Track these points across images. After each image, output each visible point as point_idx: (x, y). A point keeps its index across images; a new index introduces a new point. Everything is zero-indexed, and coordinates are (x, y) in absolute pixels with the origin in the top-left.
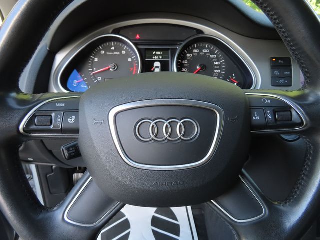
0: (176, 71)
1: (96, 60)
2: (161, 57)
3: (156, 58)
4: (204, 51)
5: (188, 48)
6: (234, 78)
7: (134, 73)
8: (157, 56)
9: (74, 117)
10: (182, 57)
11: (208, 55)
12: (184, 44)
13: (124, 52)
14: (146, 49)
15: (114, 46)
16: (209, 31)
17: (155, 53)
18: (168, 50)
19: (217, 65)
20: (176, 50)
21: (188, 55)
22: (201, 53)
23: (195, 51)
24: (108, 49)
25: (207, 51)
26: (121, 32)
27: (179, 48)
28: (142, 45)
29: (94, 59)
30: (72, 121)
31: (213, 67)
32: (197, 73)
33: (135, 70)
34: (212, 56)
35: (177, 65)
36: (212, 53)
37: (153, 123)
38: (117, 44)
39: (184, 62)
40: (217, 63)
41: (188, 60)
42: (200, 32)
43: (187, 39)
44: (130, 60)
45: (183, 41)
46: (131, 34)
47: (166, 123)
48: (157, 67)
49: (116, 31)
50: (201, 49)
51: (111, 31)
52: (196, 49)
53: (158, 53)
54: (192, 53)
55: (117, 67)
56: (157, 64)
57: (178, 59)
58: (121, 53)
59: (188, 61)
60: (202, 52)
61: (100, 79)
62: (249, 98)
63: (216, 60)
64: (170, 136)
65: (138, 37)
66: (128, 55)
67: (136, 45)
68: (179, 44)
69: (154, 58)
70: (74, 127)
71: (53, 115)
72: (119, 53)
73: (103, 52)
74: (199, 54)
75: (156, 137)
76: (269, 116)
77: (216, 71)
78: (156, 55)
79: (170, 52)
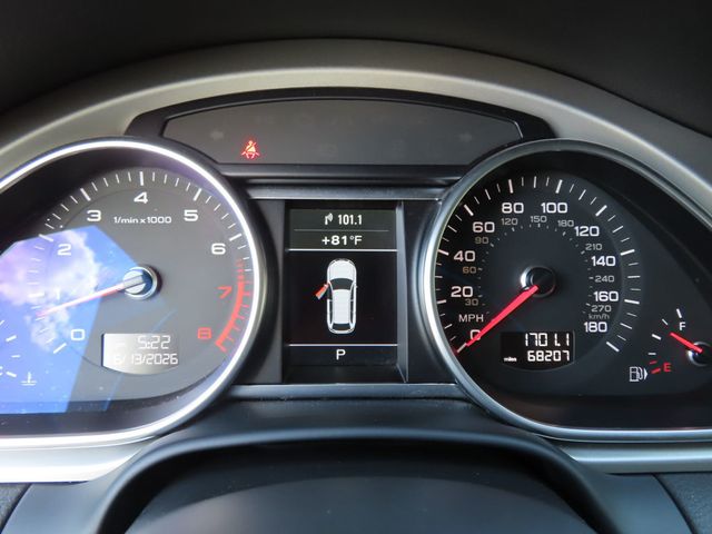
1: (65, 249)
2: (357, 239)
3: (335, 240)
4: (545, 206)
6: (681, 326)
8: (342, 230)
11: (562, 223)
12: (465, 185)
13: (191, 215)
14: (293, 204)
15: (148, 188)
17: (330, 217)
18: (392, 205)
21: (477, 227)
22: (534, 218)
23: (507, 208)
25: (560, 208)
29: (54, 247)
31: (587, 280)
33: (238, 294)
34: (583, 231)
36: (581, 214)
38: (159, 178)
39: (460, 257)
40: (602, 261)
41: (479, 249)
42: (536, 127)
44: (217, 249)
45: (463, 170)
46: (217, 135)
48: (342, 284)
49: (153, 124)
50: (533, 201)
52: (512, 199)
53: (346, 219)
54: (496, 215)
55: (156, 284)
58: (178, 217)
60: (539, 212)
61: (77, 334)
63: (598, 247)
65: (251, 149)
67: (239, 187)
68: (440, 180)
69: (326, 241)
72: (167, 220)
73: (96, 216)
74: (523, 218)
77: (600, 296)
78: (335, 227)
79: (399, 214)
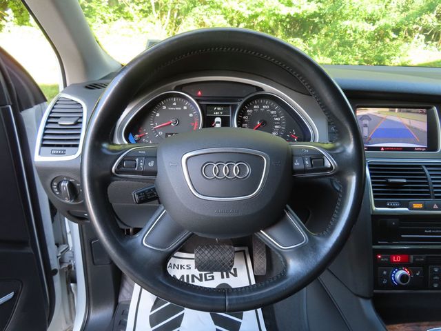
0: (236, 126)
1: (158, 115)
2: (221, 113)
3: (217, 113)
4: (264, 107)
5: (248, 103)
6: (294, 133)
7: (195, 129)
8: (218, 111)
9: (153, 162)
10: (242, 112)
11: (268, 110)
12: (244, 100)
13: (185, 108)
14: (208, 105)
15: (176, 102)
16: (268, 88)
17: (215, 108)
18: (228, 105)
19: (278, 121)
20: (236, 106)
21: (248, 111)
22: (261, 109)
23: (255, 107)
24: (170, 105)
25: (267, 107)
26: (184, 89)
27: (239, 105)
28: (204, 101)
29: (155, 114)
30: (151, 164)
31: (273, 123)
32: (256, 129)
33: (196, 125)
34: (272, 112)
35: (237, 120)
36: (272, 109)
37: (215, 165)
38: (178, 100)
39: (244, 118)
40: (277, 119)
42: (260, 89)
43: (247, 96)
44: (191, 115)
45: (243, 98)
46: (193, 90)
47: (226, 165)
48: (218, 123)
49: (179, 88)
50: (261, 105)
51: (173, 88)
52: (256, 105)
53: (219, 109)
54: (253, 109)
55: (178, 122)
56: (218, 119)
57: (238, 114)
58: (182, 108)
59: (249, 116)
61: (161, 133)
62: (292, 149)
63: (276, 116)
64: (228, 175)
65: (199, 93)
66: (189, 111)
67: (197, 101)
68: (239, 100)
69: (215, 113)
70: (153, 169)
71: (137, 160)
72: (180, 109)
73: (165, 108)
74: (259, 109)
75: (217, 175)
76: (307, 162)
77: (276, 127)
79: (230, 108)
